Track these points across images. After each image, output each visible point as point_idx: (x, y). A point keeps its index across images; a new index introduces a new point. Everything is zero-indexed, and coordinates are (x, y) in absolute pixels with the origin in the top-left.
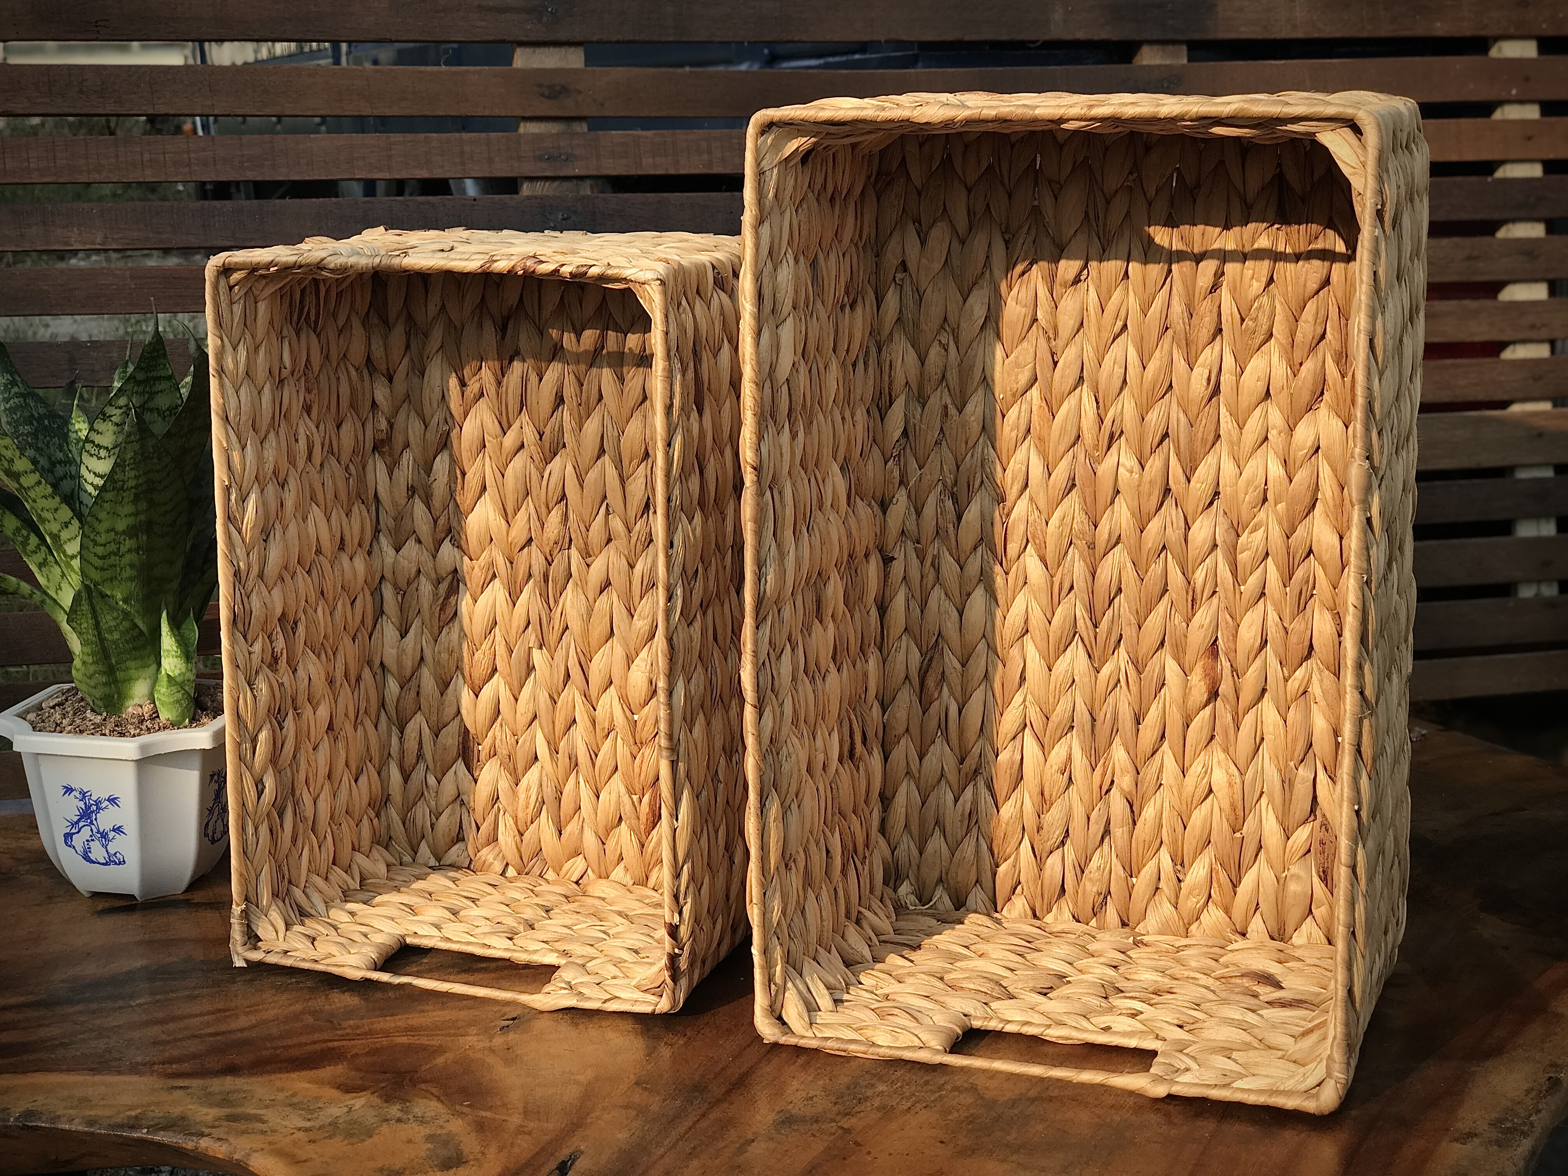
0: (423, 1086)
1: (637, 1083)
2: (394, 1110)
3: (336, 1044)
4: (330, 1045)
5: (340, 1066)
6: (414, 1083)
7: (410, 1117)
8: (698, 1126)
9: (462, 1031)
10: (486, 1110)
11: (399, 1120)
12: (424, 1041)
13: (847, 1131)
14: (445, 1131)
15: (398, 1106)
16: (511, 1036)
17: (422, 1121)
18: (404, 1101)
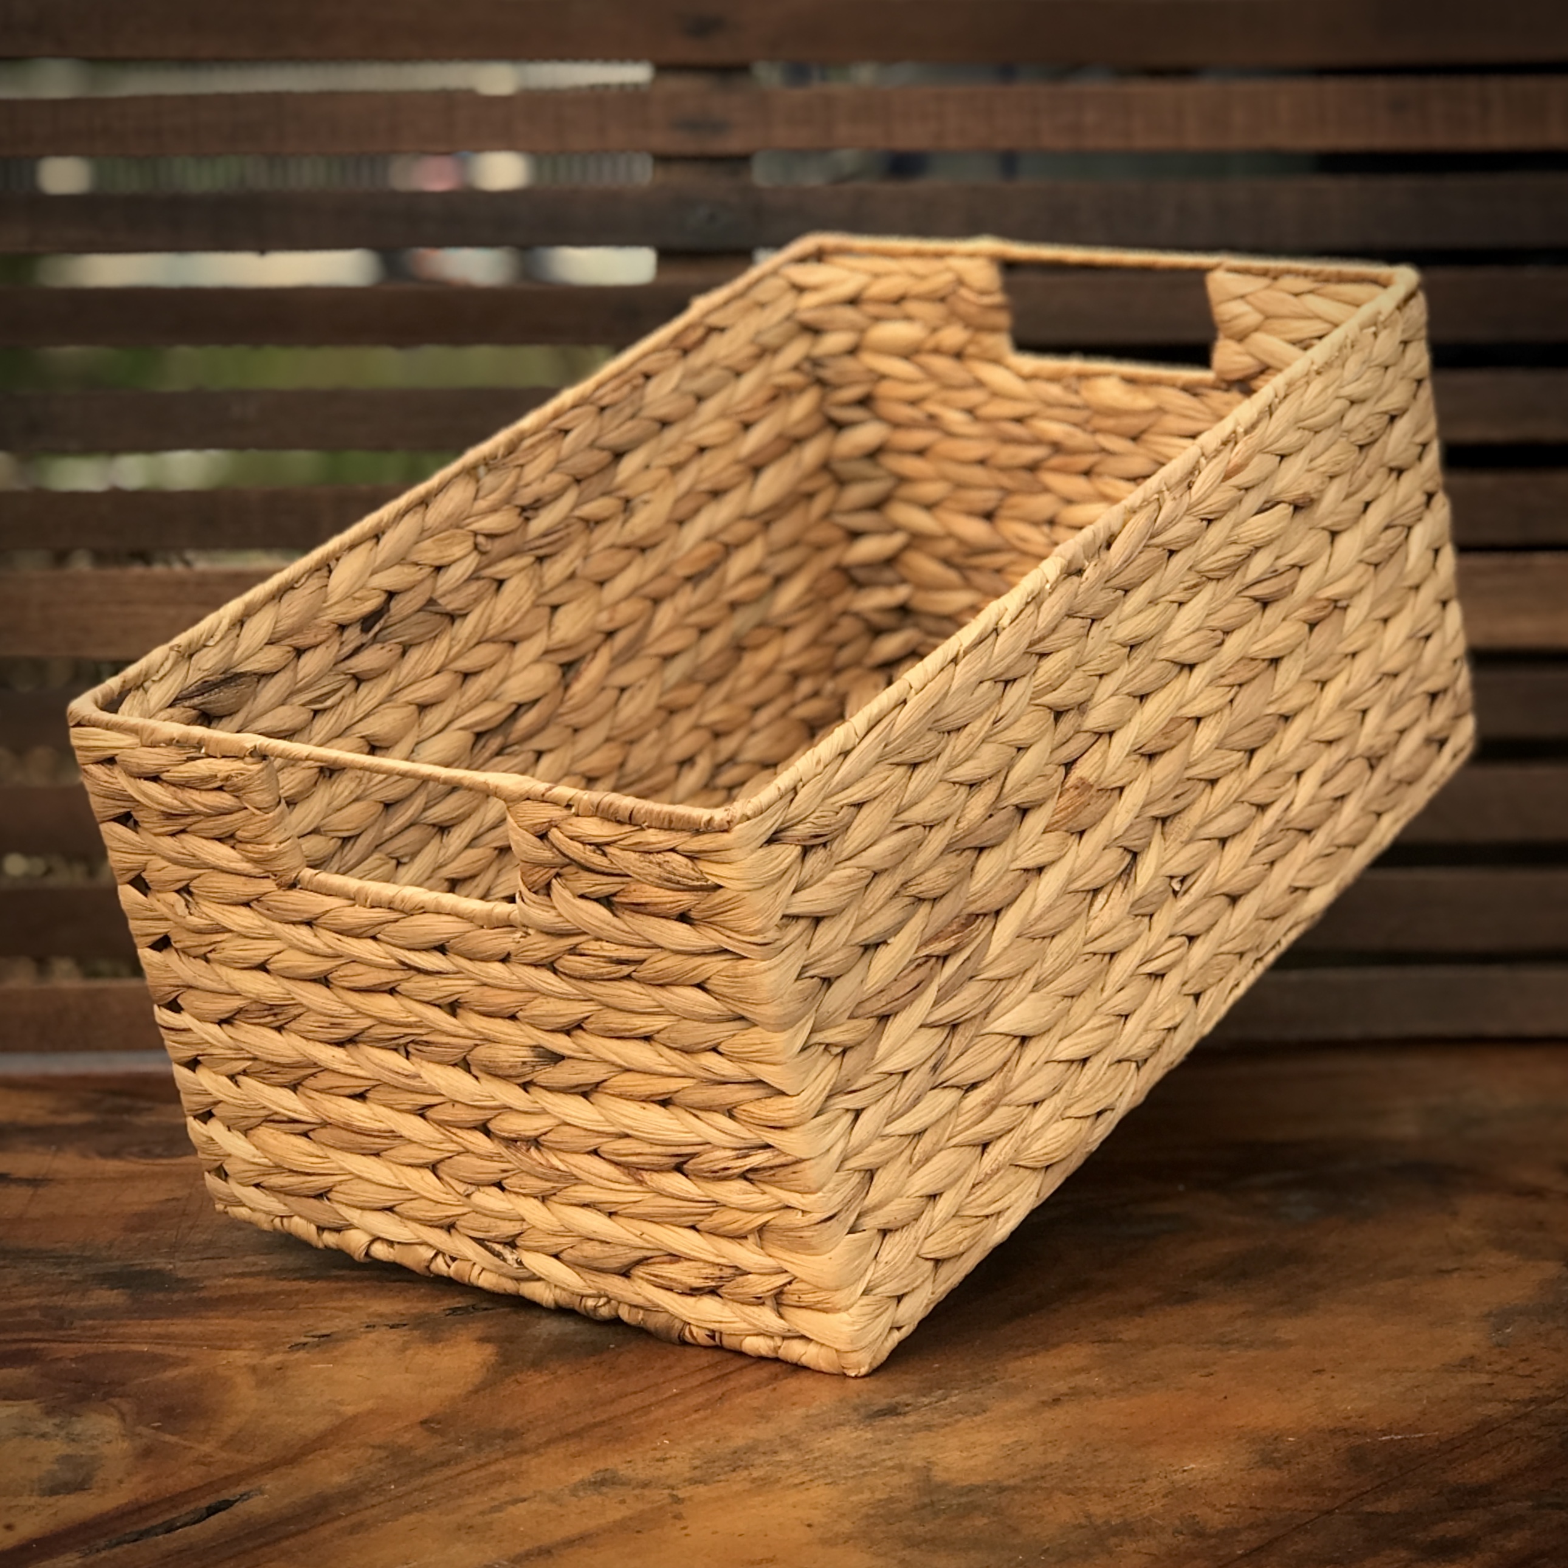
0: (116, 1401)
1: (423, 1423)
2: (47, 1425)
3: (41, 1345)
4: (34, 1345)
5: (25, 1369)
6: (108, 1395)
7: (62, 1433)
8: (461, 1477)
9: (235, 1344)
10: (172, 1434)
11: (43, 1436)
12: (171, 1350)
13: (677, 1500)
14: (92, 1453)
15: (57, 1421)
16: (301, 1355)
17: (73, 1439)
18: (72, 1414)
